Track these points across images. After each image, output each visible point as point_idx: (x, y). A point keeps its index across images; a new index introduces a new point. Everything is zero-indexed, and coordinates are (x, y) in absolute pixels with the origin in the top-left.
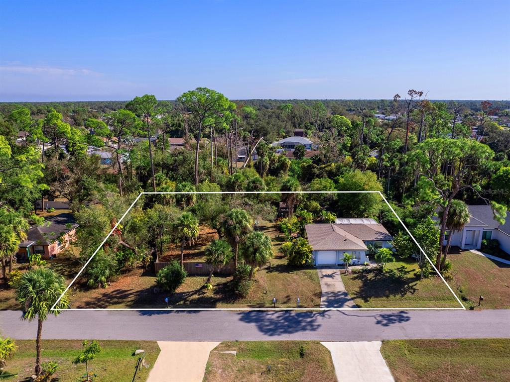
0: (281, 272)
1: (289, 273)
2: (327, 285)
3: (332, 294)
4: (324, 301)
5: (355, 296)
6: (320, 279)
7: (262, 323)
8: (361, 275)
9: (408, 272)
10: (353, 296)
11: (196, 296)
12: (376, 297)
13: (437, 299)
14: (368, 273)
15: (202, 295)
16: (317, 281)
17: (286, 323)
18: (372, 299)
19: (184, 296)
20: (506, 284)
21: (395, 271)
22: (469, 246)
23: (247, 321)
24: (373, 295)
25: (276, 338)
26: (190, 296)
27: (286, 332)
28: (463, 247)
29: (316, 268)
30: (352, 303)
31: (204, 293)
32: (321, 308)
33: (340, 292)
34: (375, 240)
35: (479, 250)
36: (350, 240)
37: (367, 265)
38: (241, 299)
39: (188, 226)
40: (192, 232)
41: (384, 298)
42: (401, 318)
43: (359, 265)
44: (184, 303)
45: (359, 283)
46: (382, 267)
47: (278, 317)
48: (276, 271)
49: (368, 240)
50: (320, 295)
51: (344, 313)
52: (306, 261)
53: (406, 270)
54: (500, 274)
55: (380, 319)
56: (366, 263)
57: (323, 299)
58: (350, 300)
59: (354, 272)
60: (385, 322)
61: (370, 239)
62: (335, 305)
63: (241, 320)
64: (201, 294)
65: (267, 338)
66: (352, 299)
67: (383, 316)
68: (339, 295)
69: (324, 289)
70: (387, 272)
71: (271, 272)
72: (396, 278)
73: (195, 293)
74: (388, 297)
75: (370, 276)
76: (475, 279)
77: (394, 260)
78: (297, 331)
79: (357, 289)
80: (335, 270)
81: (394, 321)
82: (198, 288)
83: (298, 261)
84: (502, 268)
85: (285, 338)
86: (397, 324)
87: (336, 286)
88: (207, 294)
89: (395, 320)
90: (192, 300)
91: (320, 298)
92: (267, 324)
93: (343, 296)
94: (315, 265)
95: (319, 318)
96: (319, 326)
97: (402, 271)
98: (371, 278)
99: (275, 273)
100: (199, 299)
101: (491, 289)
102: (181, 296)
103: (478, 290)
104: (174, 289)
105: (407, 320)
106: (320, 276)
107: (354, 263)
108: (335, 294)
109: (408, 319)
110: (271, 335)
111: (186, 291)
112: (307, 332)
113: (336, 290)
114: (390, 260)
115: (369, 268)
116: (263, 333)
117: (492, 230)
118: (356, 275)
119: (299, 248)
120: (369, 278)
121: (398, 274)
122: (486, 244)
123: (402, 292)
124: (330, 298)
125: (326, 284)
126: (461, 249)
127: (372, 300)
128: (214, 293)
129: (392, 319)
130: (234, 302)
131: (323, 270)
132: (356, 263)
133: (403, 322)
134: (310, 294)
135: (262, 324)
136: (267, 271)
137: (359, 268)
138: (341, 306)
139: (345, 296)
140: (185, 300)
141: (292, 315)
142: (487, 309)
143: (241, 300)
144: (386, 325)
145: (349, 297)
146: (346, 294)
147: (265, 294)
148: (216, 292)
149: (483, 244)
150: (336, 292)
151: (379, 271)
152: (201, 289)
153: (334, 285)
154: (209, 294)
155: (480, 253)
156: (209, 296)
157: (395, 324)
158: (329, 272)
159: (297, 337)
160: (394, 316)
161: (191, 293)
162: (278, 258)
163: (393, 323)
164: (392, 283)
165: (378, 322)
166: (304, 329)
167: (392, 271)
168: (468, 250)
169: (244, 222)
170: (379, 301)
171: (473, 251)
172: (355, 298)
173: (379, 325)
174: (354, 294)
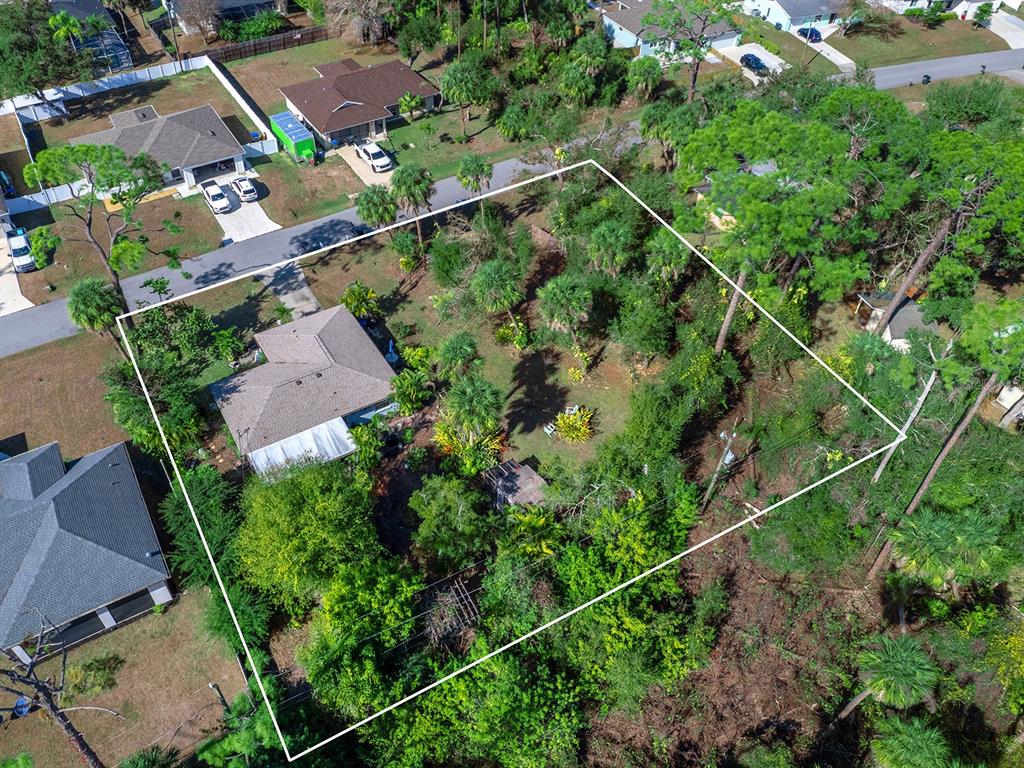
2: (305, 298)
3: (294, 286)
4: (300, 273)
6: (320, 305)
25: (326, 219)
27: (321, 228)
30: (266, 282)
32: (299, 264)
33: (286, 293)
42: (205, 280)
50: (308, 282)
55: (230, 271)
57: (302, 277)
58: (269, 286)
60: (223, 269)
62: (284, 273)
65: (335, 216)
66: (266, 288)
67: (227, 275)
68: (284, 288)
69: (306, 290)
78: (310, 232)
85: (319, 222)
86: (209, 269)
87: (294, 301)
89: (212, 274)
91: (306, 278)
93: (279, 288)
95: (295, 252)
96: (291, 243)
105: (198, 279)
108: (290, 288)
110: (332, 221)
112: (300, 234)
113: (290, 294)
116: (342, 219)
124: (294, 280)
125: (308, 299)
129: (215, 274)
133: (202, 274)
138: (277, 274)
139: (277, 289)
144: (222, 265)
145: (271, 289)
146: (277, 292)
150: (290, 291)
153: (297, 302)
159: (307, 227)
160: (213, 280)
163: (214, 271)
165: (230, 266)
166: (305, 235)
172: (264, 290)
173: (228, 263)
174: (266, 296)
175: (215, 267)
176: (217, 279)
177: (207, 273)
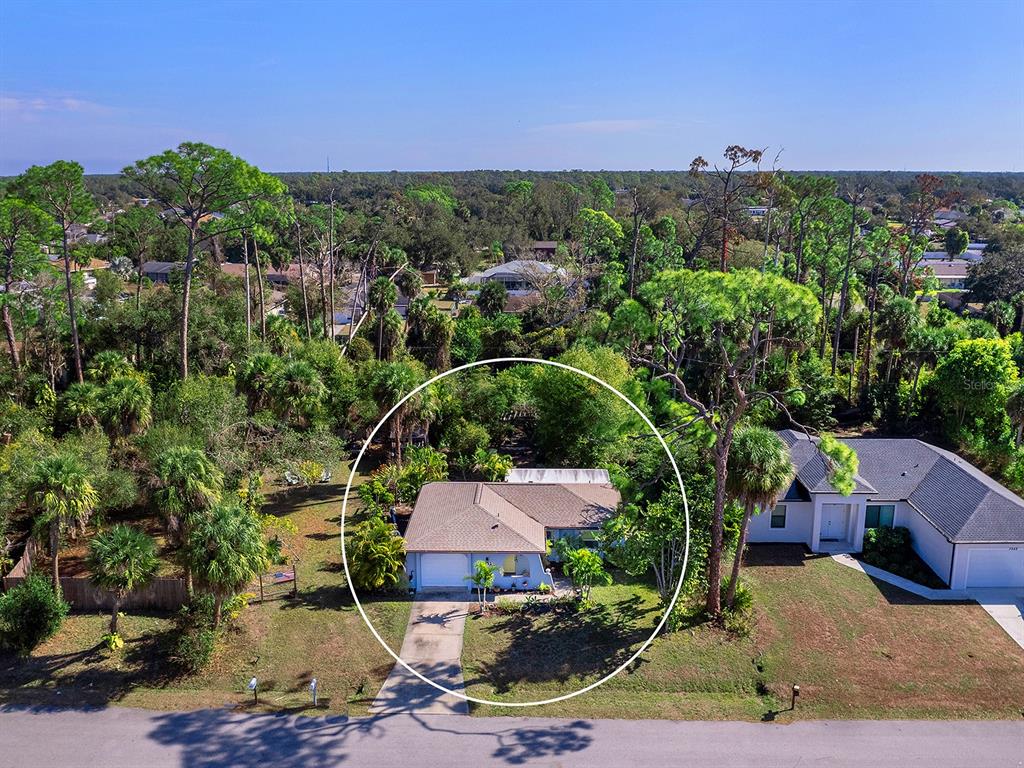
0: (320, 606)
1: (339, 609)
2: (420, 643)
4: (389, 690)
5: (477, 676)
6: (409, 628)
7: (203, 745)
8: (517, 620)
9: (642, 613)
10: (471, 676)
11: (78, 667)
12: (533, 680)
13: (690, 687)
14: (538, 614)
15: (94, 665)
16: (398, 633)
17: (262, 748)
18: (519, 685)
19: (49, 666)
20: (885, 650)
21: (611, 610)
22: (834, 543)
23: (164, 738)
24: (525, 675)
26: (64, 666)
28: (815, 545)
29: (412, 599)
31: (102, 658)
32: (373, 707)
33: (442, 664)
34: (578, 525)
35: (855, 556)
36: (506, 527)
37: (546, 592)
38: (185, 677)
39: (58, 489)
40: (69, 503)
41: (554, 683)
43: (525, 591)
44: (43, 683)
45: (504, 640)
46: (578, 600)
47: (251, 731)
48: (310, 603)
49: (560, 525)
50: (387, 672)
51: (424, 724)
52: (388, 579)
53: (640, 607)
54: (883, 620)
55: (508, 741)
56: (543, 586)
57: (390, 682)
58: (459, 687)
59: (503, 611)
60: (520, 750)
61: (565, 525)
62: (414, 701)
63: (153, 735)
64: (93, 661)
66: (466, 684)
67: (521, 735)
69: (406, 658)
70: (589, 612)
71: (293, 606)
72: (605, 630)
73: (79, 659)
74: (563, 679)
75: (540, 622)
76: (811, 634)
77: (610, 580)
79: (490, 658)
80: (457, 605)
81: (543, 751)
82: (94, 644)
83: (366, 579)
84: (895, 606)
86: (550, 758)
87: (440, 647)
88: (108, 662)
89: (548, 747)
90: (66, 677)
91: (385, 679)
92: (212, 748)
93: (442, 676)
94: (415, 591)
95: (355, 735)
96: (342, 758)
97: (629, 608)
98: (540, 628)
99: (303, 610)
100: (83, 674)
101: (842, 663)
102: (43, 668)
103: (806, 665)
104: (31, 648)
105: (582, 747)
106: (413, 618)
107: (514, 585)
108: (427, 671)
109: (585, 743)
111: (59, 652)
113: (436, 659)
114: (597, 581)
115: (547, 598)
117: (896, 504)
118: (504, 619)
119: (367, 547)
120: (535, 628)
121: (614, 616)
122: (873, 539)
123: (606, 666)
124: (409, 681)
125: (418, 641)
126: (810, 552)
127: (519, 688)
128: (126, 661)
129: (542, 744)
130: (167, 683)
131: (428, 604)
132: (519, 586)
133: (568, 753)
134: (365, 667)
135: (197, 750)
136: (284, 603)
137: (520, 599)
139: (450, 676)
140: (48, 676)
141: (289, 725)
142: (809, 718)
143: (186, 681)
144: (517, 760)
145: (460, 679)
146: (454, 670)
147: (253, 663)
148: (131, 657)
149: (866, 539)
150: (432, 664)
151: (570, 607)
152: (97, 648)
153: (437, 644)
154: (114, 662)
155: (855, 565)
156: (112, 667)
157: (544, 757)
158: (439, 607)
160: (551, 734)
161: (68, 659)
162: (331, 570)
163: (540, 755)
164: (588, 643)
165: (501, 752)
167: (602, 608)
168: (827, 555)
169: (190, 482)
170: (535, 689)
171: (841, 559)
172: (474, 682)
173: (500, 760)
174: (477, 670)
175: (532, 760)
176: (542, 734)
177: (557, 752)
